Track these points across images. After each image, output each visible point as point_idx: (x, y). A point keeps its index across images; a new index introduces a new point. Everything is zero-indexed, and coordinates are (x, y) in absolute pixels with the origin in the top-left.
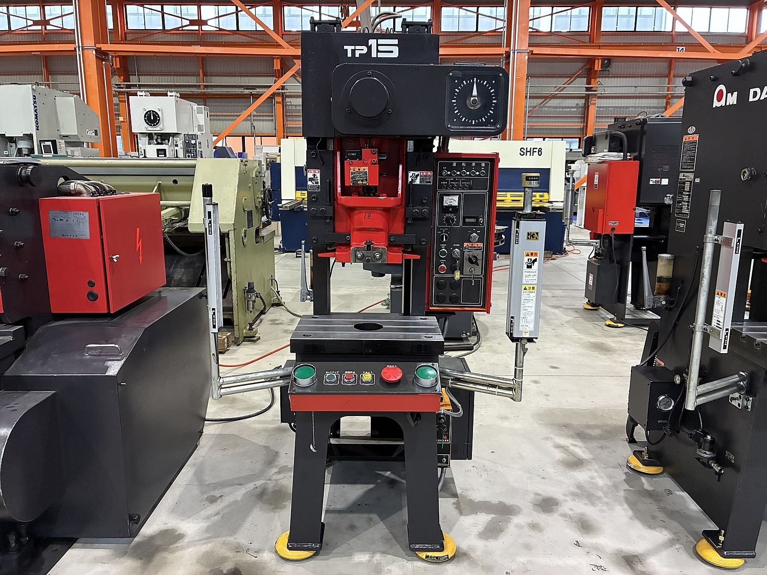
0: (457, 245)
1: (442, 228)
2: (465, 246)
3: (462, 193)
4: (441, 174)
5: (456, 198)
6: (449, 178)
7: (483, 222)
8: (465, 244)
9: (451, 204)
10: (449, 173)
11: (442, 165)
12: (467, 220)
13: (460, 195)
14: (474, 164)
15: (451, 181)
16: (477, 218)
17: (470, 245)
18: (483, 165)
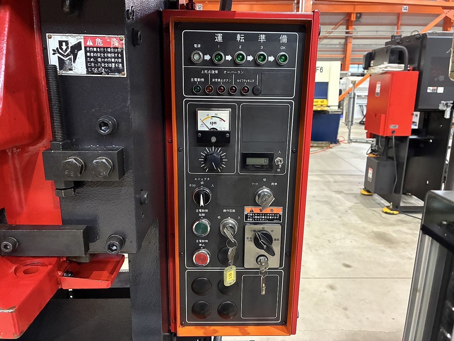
0: (231, 211)
1: (198, 176)
2: (246, 213)
3: (239, 103)
4: (189, 61)
5: (225, 114)
6: (208, 69)
7: (283, 165)
8: (247, 210)
9: (214, 126)
10: (207, 57)
11: (190, 39)
12: (250, 161)
13: (233, 108)
14: (262, 38)
15: (214, 76)
16: (271, 157)
17: (256, 210)
18: (284, 39)
